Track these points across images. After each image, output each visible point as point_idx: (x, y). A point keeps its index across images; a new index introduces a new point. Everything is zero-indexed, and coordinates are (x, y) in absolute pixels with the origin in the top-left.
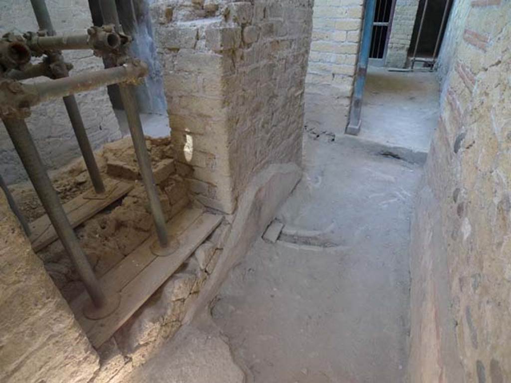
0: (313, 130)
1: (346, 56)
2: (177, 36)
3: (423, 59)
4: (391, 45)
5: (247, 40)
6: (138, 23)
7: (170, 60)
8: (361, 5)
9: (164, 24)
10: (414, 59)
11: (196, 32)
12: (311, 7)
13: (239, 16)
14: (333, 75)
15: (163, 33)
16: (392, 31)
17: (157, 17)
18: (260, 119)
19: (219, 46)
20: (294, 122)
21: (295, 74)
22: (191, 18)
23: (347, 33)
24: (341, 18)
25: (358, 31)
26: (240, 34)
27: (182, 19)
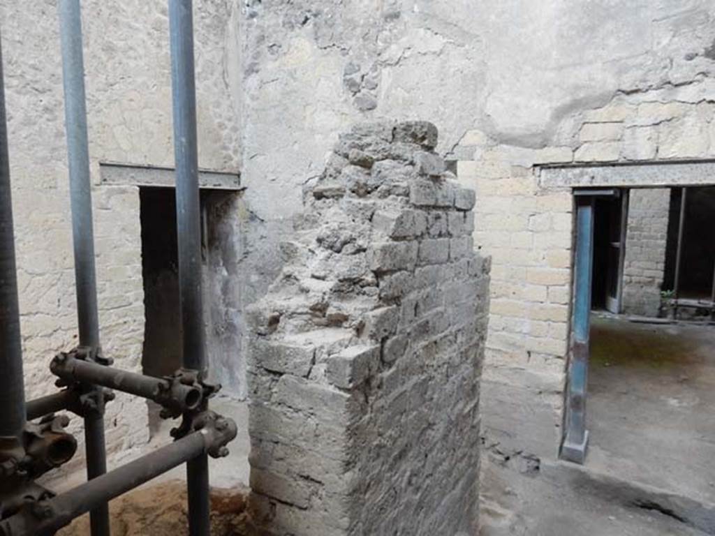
0: (497, 448)
1: (549, 325)
2: (282, 355)
3: (694, 302)
4: (628, 278)
5: (388, 358)
6: (210, 250)
7: (268, 385)
8: (568, 249)
9: (265, 335)
10: (676, 302)
11: (312, 354)
12: (487, 273)
13: (378, 330)
14: (529, 353)
15: (261, 346)
16: (627, 257)
17: (254, 325)
18: (405, 472)
19: (347, 382)
20: (462, 458)
21: (464, 379)
22: (306, 328)
23: (548, 288)
24: (534, 266)
25: (567, 287)
26: (379, 354)
27: (292, 331)
